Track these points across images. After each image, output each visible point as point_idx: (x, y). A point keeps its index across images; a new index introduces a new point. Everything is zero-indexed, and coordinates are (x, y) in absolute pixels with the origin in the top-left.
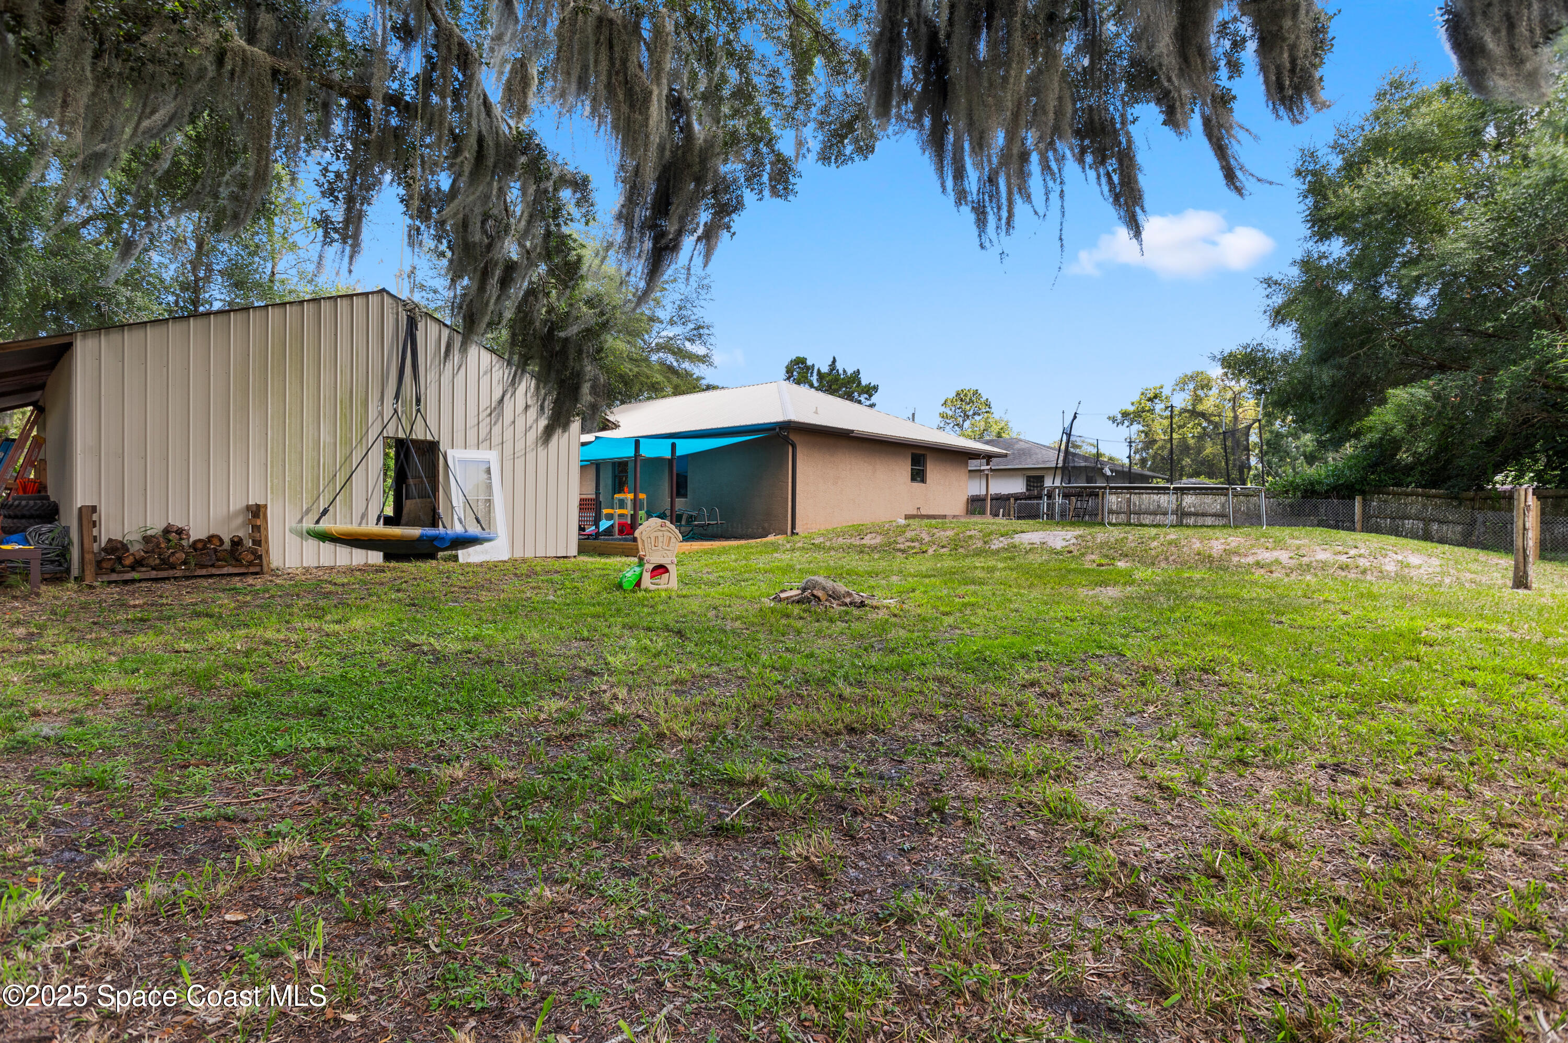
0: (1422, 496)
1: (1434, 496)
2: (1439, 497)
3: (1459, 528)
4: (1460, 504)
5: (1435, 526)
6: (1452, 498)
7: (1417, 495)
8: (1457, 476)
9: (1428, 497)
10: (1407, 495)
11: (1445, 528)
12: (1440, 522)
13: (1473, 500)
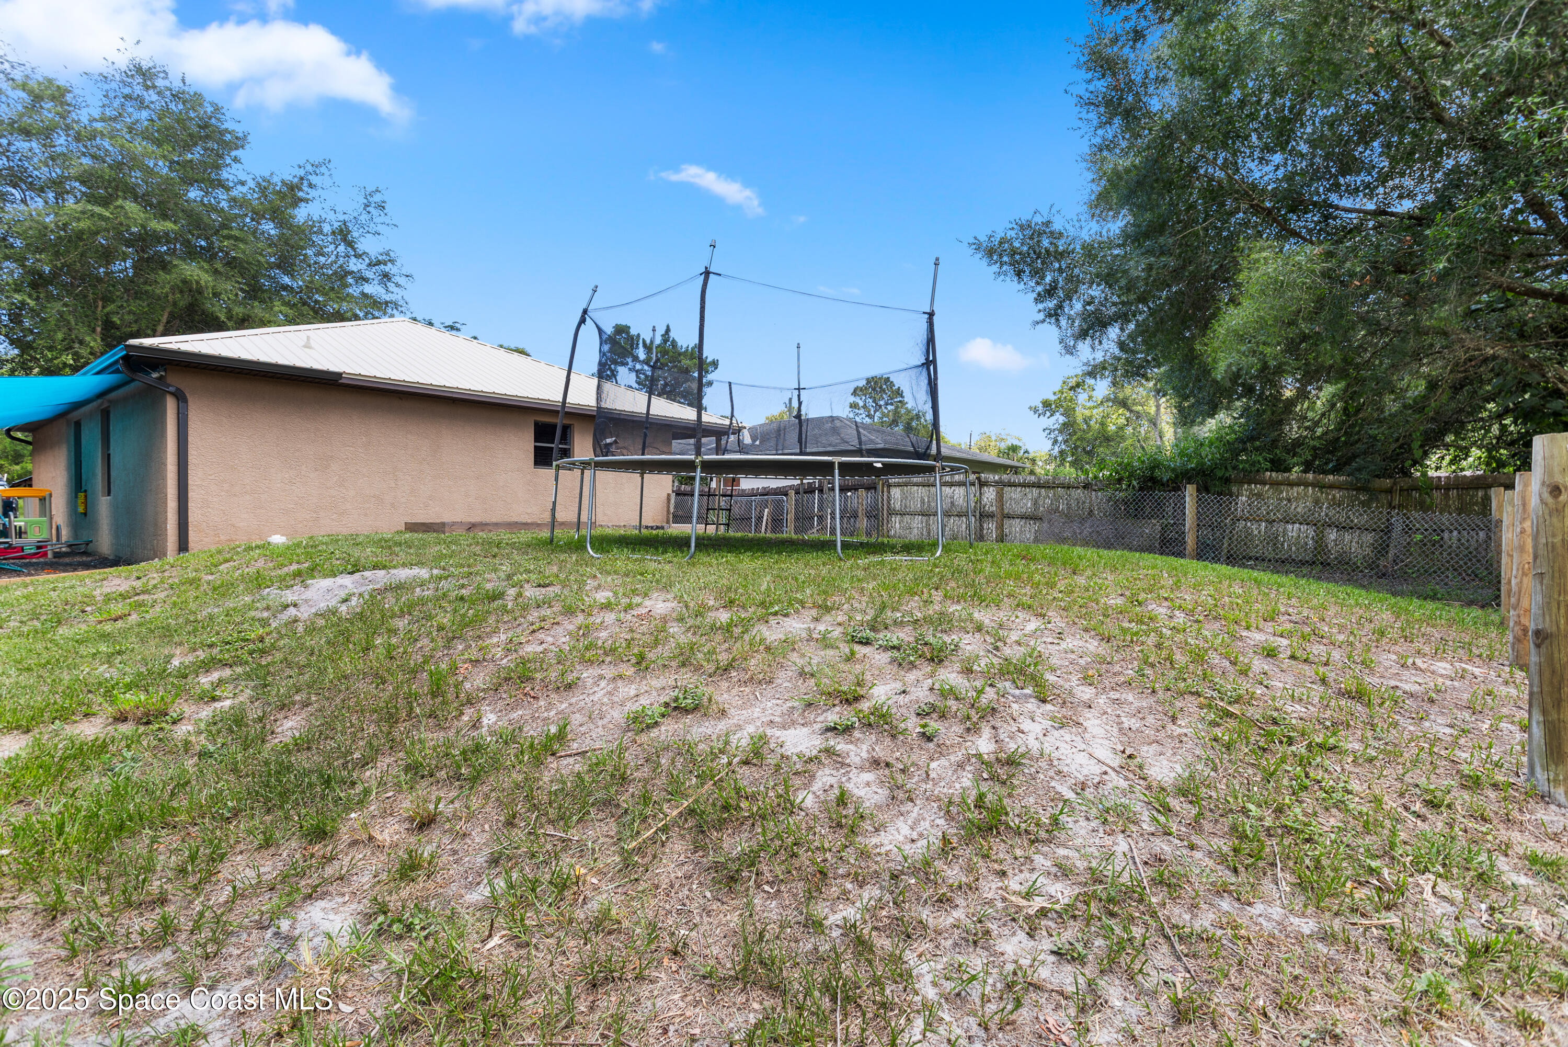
0: (1314, 485)
1: (1332, 486)
2: (1339, 487)
3: (1369, 538)
4: (1370, 500)
5: (1332, 535)
6: (1358, 489)
7: (1306, 484)
8: (1365, 453)
9: (1322, 487)
10: (1292, 484)
11: (1347, 537)
12: (1341, 528)
13: (1390, 491)
